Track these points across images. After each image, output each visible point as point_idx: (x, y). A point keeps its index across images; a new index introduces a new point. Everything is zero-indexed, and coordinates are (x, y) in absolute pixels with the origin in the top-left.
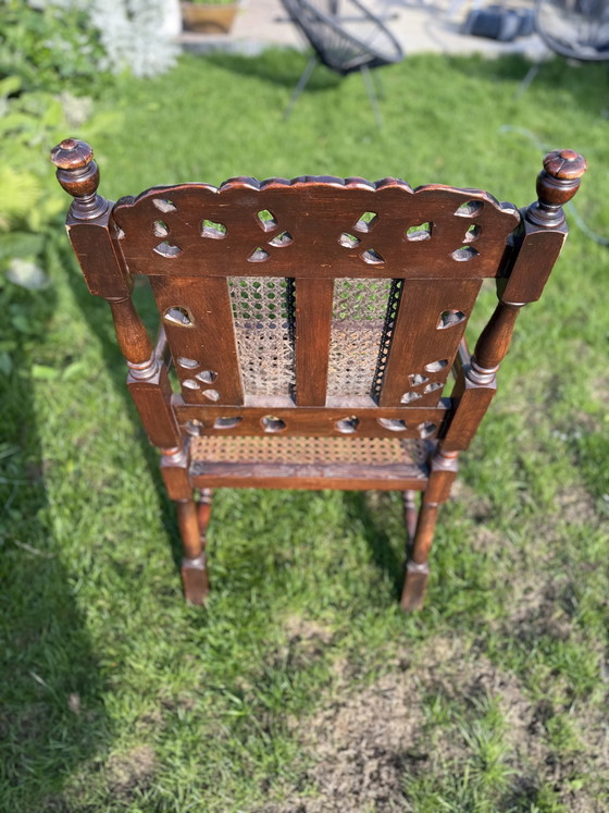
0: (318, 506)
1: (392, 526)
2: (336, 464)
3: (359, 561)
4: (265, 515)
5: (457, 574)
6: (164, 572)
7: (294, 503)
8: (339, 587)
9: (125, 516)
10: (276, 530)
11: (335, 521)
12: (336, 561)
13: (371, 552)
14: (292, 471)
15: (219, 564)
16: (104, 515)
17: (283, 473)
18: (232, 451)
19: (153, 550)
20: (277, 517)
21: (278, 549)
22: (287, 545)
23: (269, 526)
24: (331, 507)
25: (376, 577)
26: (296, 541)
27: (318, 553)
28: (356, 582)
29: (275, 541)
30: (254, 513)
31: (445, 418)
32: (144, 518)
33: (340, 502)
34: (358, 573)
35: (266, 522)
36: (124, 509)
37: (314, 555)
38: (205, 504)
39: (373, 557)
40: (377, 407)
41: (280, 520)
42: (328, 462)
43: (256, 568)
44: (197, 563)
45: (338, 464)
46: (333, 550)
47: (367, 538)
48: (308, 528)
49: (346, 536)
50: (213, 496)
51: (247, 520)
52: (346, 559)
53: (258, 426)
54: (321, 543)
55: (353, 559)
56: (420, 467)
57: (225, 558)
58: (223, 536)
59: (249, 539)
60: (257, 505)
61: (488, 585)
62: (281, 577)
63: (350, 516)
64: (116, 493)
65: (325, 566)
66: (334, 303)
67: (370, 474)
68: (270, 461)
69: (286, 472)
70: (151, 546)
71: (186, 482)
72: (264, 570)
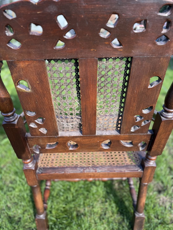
0: (94, 189)
1: (125, 196)
2: (101, 166)
3: (113, 213)
4: (73, 194)
5: (155, 217)
6: (29, 221)
7: (84, 188)
8: (105, 226)
9: (16, 195)
10: (77, 200)
11: (102, 195)
12: (103, 213)
13: (118, 209)
14: (82, 170)
15: (53, 216)
16: (7, 195)
17: (78, 171)
18: (56, 162)
19: (26, 211)
20: (78, 194)
21: (78, 209)
22: (82, 206)
23: (74, 198)
24: (99, 189)
25: (121, 220)
26: (86, 204)
27: (95, 210)
28: (112, 222)
29: (77, 205)
30: (68, 193)
31: (151, 139)
32: (23, 196)
33: (103, 187)
34: (113, 218)
35: (73, 197)
36: (16, 193)
37: (93, 211)
38: (48, 189)
39: (118, 211)
40: (119, 134)
41: (79, 196)
42: (98, 165)
43: (69, 218)
44: (42, 216)
45: (102, 167)
46: (102, 208)
47: (115, 202)
48: (91, 199)
49: (106, 202)
50: (51, 186)
51: (65, 196)
52: (107, 212)
53: (66, 147)
54: (96, 205)
55: (110, 212)
56: (139, 166)
57: (56, 213)
58: (55, 204)
59: (66, 205)
60: (69, 189)
61: (169, 222)
62: (79, 222)
63: (107, 193)
64: (14, 186)
65: (99, 215)
66: (98, 78)
67: (117, 170)
68: (72, 166)
69: (80, 170)
70: (25, 209)
71: (35, 177)
72: (72, 218)
